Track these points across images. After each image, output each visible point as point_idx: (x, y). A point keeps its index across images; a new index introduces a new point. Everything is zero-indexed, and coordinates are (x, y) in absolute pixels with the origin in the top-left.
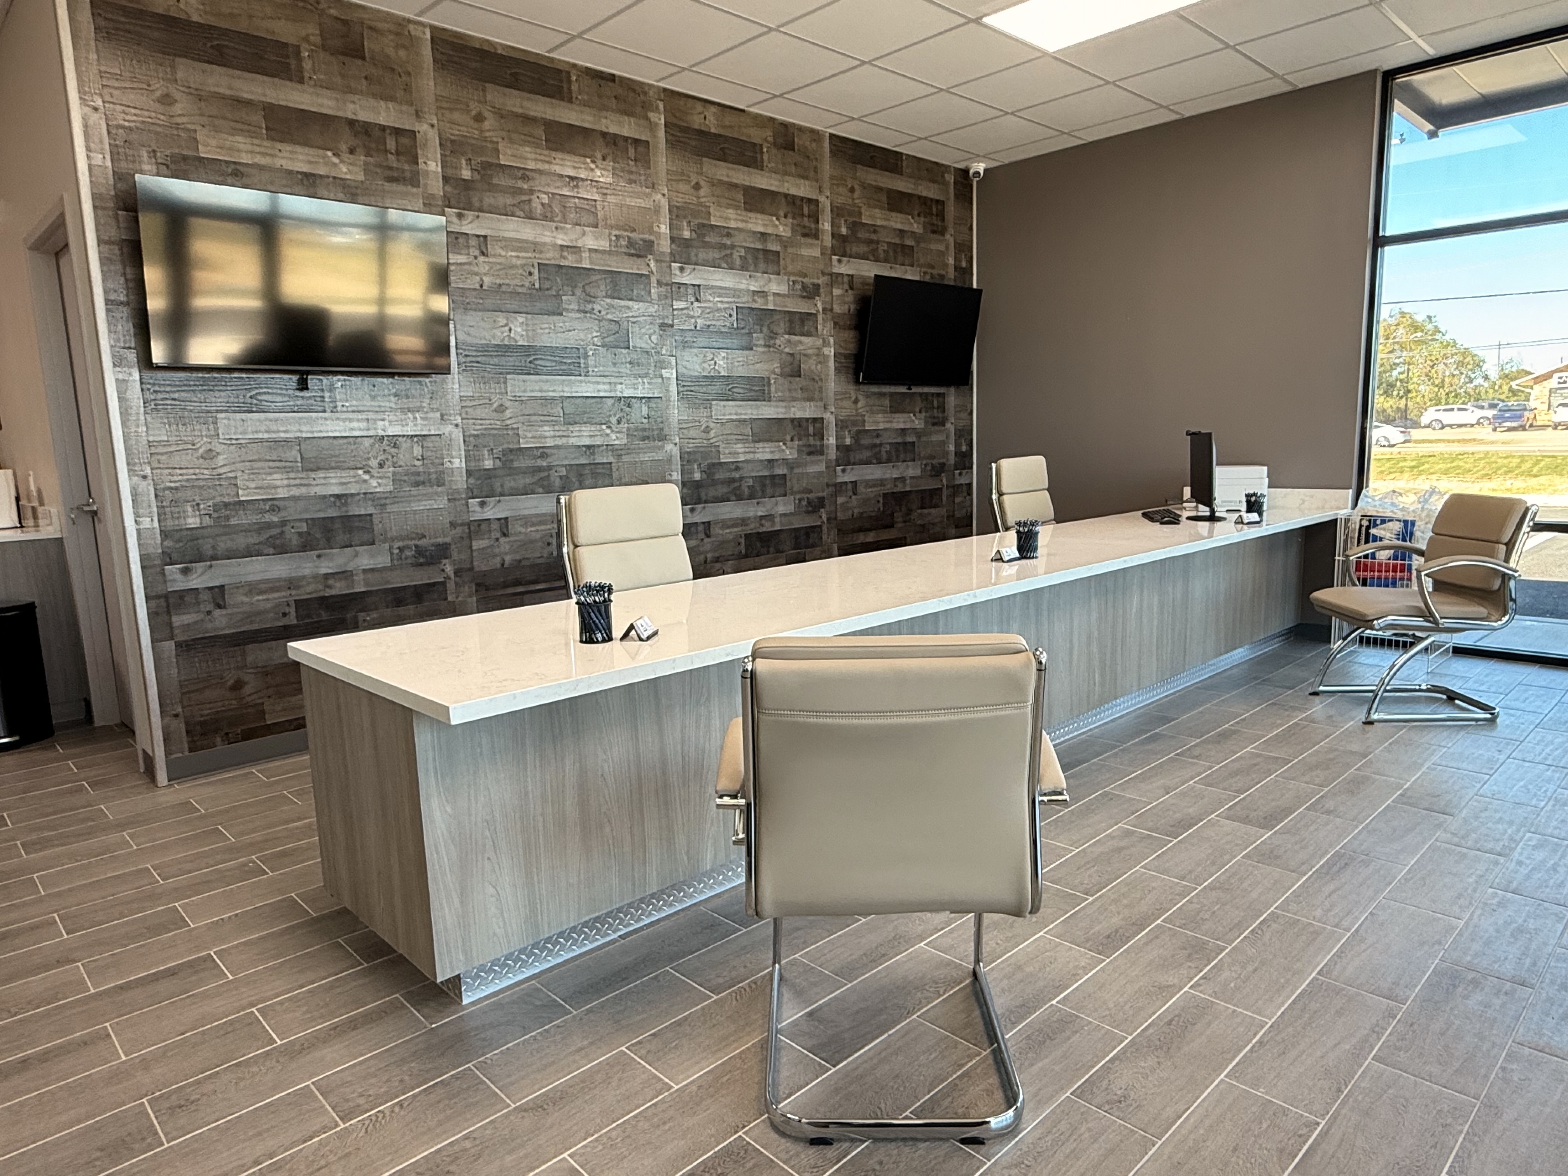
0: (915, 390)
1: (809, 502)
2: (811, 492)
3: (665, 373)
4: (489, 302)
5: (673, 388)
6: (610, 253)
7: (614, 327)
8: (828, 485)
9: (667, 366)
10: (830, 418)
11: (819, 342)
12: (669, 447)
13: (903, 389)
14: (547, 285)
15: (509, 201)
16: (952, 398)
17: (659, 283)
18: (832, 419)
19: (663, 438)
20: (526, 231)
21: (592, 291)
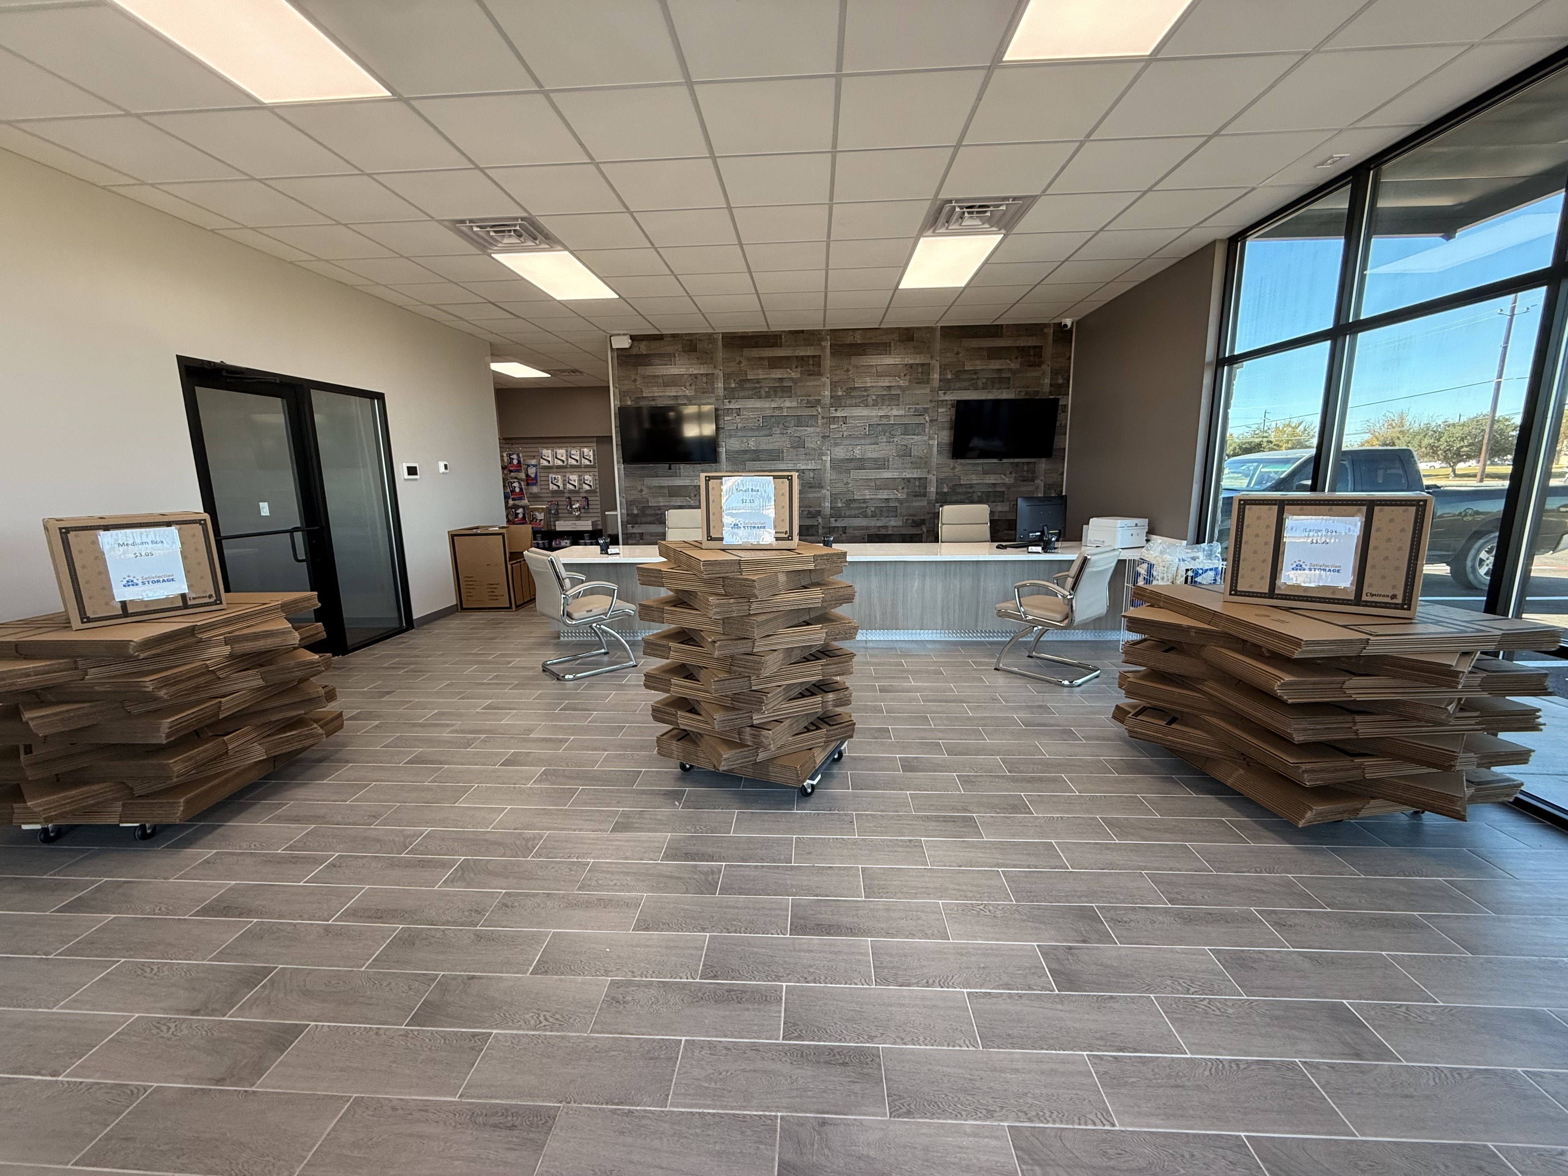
0: (1004, 461)
1: (913, 521)
2: (915, 516)
3: (824, 458)
4: (739, 434)
5: (828, 464)
6: (797, 407)
7: (798, 439)
8: (928, 513)
9: (826, 455)
10: (932, 478)
11: (926, 438)
12: (824, 491)
13: (995, 461)
14: (765, 424)
15: (751, 392)
16: (1042, 465)
17: (823, 418)
18: (934, 478)
19: (821, 487)
20: (758, 404)
21: (787, 425)
